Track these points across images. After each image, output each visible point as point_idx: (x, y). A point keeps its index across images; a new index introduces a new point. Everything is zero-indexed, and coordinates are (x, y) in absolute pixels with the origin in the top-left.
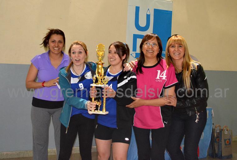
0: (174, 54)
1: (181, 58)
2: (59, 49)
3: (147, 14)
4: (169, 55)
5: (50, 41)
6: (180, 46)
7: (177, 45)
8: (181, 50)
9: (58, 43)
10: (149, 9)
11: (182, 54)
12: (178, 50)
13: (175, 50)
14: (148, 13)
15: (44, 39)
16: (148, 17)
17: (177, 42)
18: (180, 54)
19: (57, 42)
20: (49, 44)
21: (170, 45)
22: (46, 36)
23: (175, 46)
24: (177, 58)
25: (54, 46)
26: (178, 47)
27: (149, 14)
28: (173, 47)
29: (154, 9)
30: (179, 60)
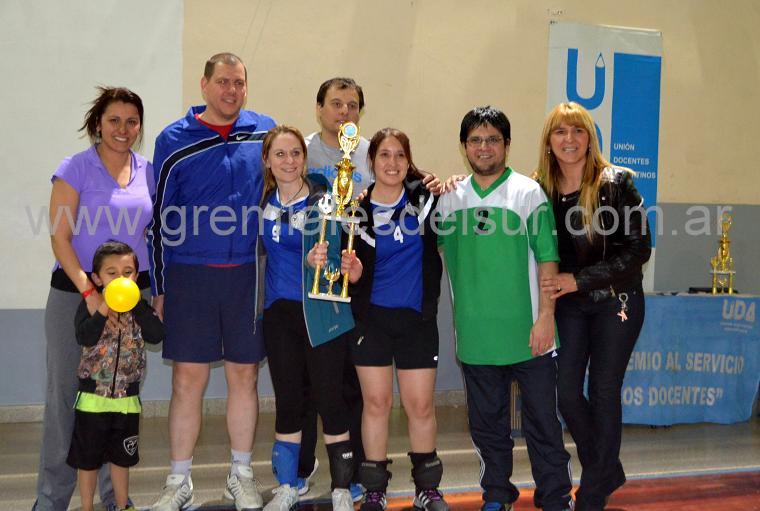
0: (564, 150)
1: (580, 160)
2: (128, 139)
4: (551, 151)
5: (104, 119)
6: (579, 131)
8: (581, 139)
9: (125, 126)
11: (583, 150)
12: (574, 141)
13: (564, 141)
15: (89, 115)
17: (571, 121)
19: (123, 121)
20: (101, 126)
21: (556, 128)
22: (93, 106)
23: (567, 132)
24: (570, 160)
25: (116, 134)
26: (573, 132)
29: (616, 54)
30: (576, 163)
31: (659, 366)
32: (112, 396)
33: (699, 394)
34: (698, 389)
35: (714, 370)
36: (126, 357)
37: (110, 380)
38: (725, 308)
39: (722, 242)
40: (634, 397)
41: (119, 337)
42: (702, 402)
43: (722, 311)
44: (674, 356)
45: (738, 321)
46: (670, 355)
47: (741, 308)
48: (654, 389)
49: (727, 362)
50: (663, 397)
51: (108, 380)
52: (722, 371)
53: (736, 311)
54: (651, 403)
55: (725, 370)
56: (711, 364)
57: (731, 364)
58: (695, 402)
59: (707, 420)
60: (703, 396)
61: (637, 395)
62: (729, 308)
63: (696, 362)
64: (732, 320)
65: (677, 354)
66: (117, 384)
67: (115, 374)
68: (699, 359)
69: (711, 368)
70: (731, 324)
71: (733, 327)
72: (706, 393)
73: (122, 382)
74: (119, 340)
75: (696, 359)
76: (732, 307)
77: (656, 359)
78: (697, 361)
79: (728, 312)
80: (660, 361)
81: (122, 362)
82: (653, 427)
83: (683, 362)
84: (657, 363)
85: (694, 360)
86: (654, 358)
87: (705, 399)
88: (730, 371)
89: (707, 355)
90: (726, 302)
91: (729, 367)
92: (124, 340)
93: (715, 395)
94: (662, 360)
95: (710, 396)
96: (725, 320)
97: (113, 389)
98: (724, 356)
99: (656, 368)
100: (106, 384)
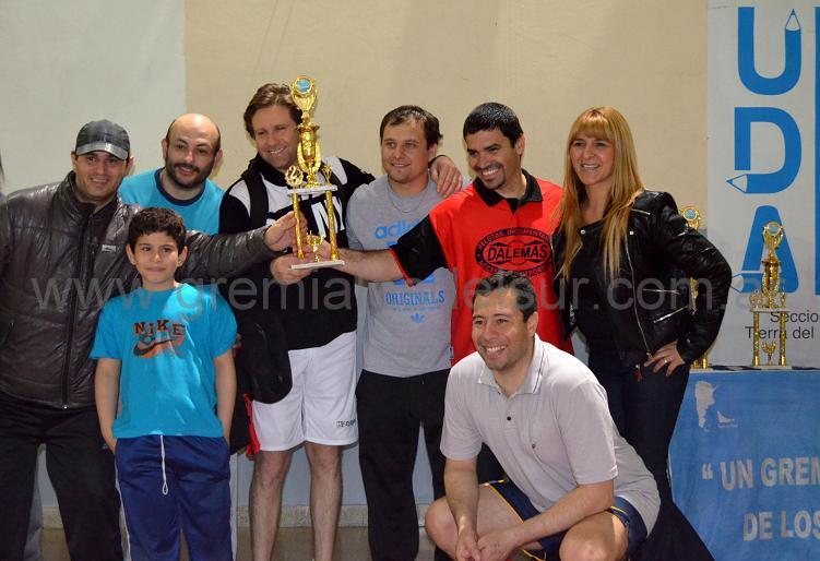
1: (603, 180)
3: (787, 32)
6: (602, 144)
7: (589, 141)
10: (793, 13)
13: (582, 155)
14: (793, 27)
18: (599, 166)
21: (574, 139)
23: (585, 144)
26: (593, 146)
27: (797, 29)
28: (579, 144)
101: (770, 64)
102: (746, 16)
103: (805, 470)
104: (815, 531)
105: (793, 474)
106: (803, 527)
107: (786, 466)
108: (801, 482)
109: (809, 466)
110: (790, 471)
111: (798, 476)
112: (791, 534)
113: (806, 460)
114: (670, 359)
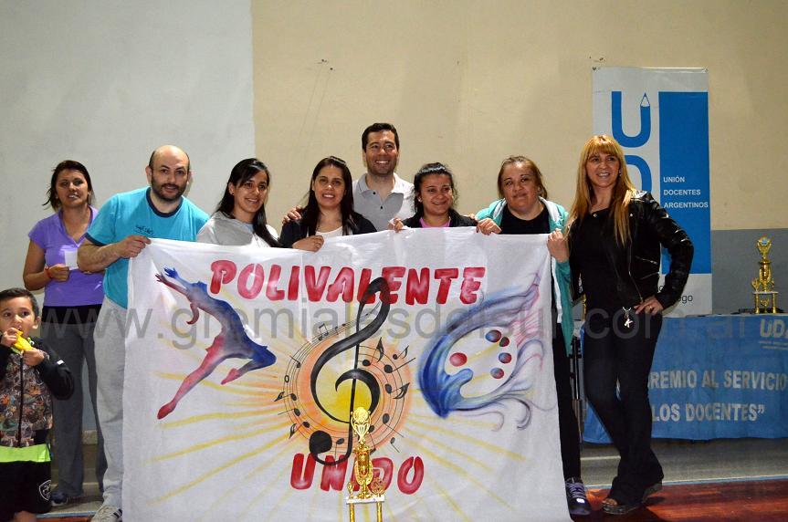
0: (598, 175)
1: (612, 184)
3: (641, 107)
6: (612, 159)
8: (613, 166)
10: (645, 95)
12: (607, 168)
13: (598, 168)
14: (645, 104)
16: (645, 112)
18: (610, 174)
21: (592, 156)
24: (604, 184)
26: (607, 160)
27: (648, 105)
29: (660, 93)
30: (606, 187)
31: (695, 383)
32: (19, 445)
33: (740, 411)
34: (739, 406)
35: (755, 386)
36: (31, 404)
37: (15, 429)
38: (762, 328)
39: (763, 264)
40: (672, 414)
41: (22, 384)
42: (744, 419)
43: (759, 331)
44: (710, 374)
45: (777, 339)
46: (706, 373)
47: (779, 326)
48: (691, 406)
49: (768, 380)
50: (700, 414)
51: (13, 429)
52: (762, 387)
53: (775, 329)
54: (689, 419)
55: (765, 386)
56: (750, 381)
57: (772, 381)
58: (736, 419)
59: (750, 435)
60: (744, 412)
61: (674, 411)
62: (766, 326)
63: (734, 381)
64: (770, 338)
65: (713, 372)
66: (23, 432)
67: (20, 423)
68: (738, 376)
69: (751, 384)
70: (770, 342)
71: (772, 345)
72: (747, 409)
73: (28, 429)
74: (21, 388)
75: (735, 376)
76: (770, 326)
77: (692, 376)
78: (736, 379)
79: (766, 331)
80: (695, 380)
81: (26, 410)
82: (692, 442)
83: (720, 379)
84: (692, 382)
85: (732, 377)
86: (689, 376)
87: (746, 415)
88: (771, 388)
89: (746, 373)
90: (763, 321)
91: (770, 385)
92: (27, 386)
93: (757, 410)
94: (698, 377)
95: (751, 411)
96: (764, 339)
97: (19, 437)
98: (763, 373)
99: (692, 386)
100: (11, 434)
101: (632, 128)
102: (616, 97)
103: (667, 379)
104: (673, 416)
105: (659, 382)
106: (665, 415)
107: (655, 377)
108: (663, 386)
109: (668, 376)
110: (657, 379)
111: (662, 382)
112: (658, 419)
113: (667, 373)
114: (654, 306)
